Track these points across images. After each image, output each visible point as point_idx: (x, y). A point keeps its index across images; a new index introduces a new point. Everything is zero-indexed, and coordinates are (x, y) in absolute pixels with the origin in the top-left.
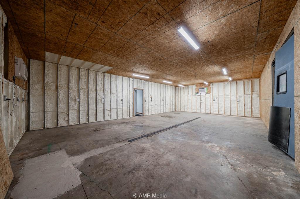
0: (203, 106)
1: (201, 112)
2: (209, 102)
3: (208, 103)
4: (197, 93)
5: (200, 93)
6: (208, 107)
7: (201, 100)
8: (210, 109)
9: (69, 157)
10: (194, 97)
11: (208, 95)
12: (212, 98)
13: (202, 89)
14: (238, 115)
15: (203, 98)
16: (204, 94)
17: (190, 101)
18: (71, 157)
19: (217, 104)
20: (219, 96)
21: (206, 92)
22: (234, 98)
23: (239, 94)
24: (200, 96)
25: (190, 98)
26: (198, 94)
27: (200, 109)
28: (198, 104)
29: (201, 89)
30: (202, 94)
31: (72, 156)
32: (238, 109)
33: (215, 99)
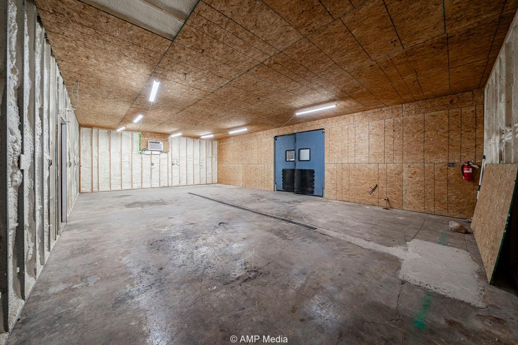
0: (155, 176)
1: (153, 186)
2: (167, 167)
3: (164, 169)
4: (146, 149)
5: (151, 151)
6: (164, 175)
7: (152, 164)
8: (167, 179)
9: (403, 260)
10: (137, 158)
11: (164, 155)
12: (170, 160)
13: (155, 143)
14: (201, 183)
15: (155, 160)
16: (158, 153)
17: (126, 166)
18: (402, 258)
19: (178, 170)
20: (180, 158)
21: (162, 149)
22: (197, 162)
23: (202, 157)
24: (149, 156)
25: (126, 159)
26: (146, 152)
27: (149, 180)
28: (146, 172)
29: (153, 142)
30: (153, 152)
31: (398, 259)
32: (201, 176)
33: (175, 162)
